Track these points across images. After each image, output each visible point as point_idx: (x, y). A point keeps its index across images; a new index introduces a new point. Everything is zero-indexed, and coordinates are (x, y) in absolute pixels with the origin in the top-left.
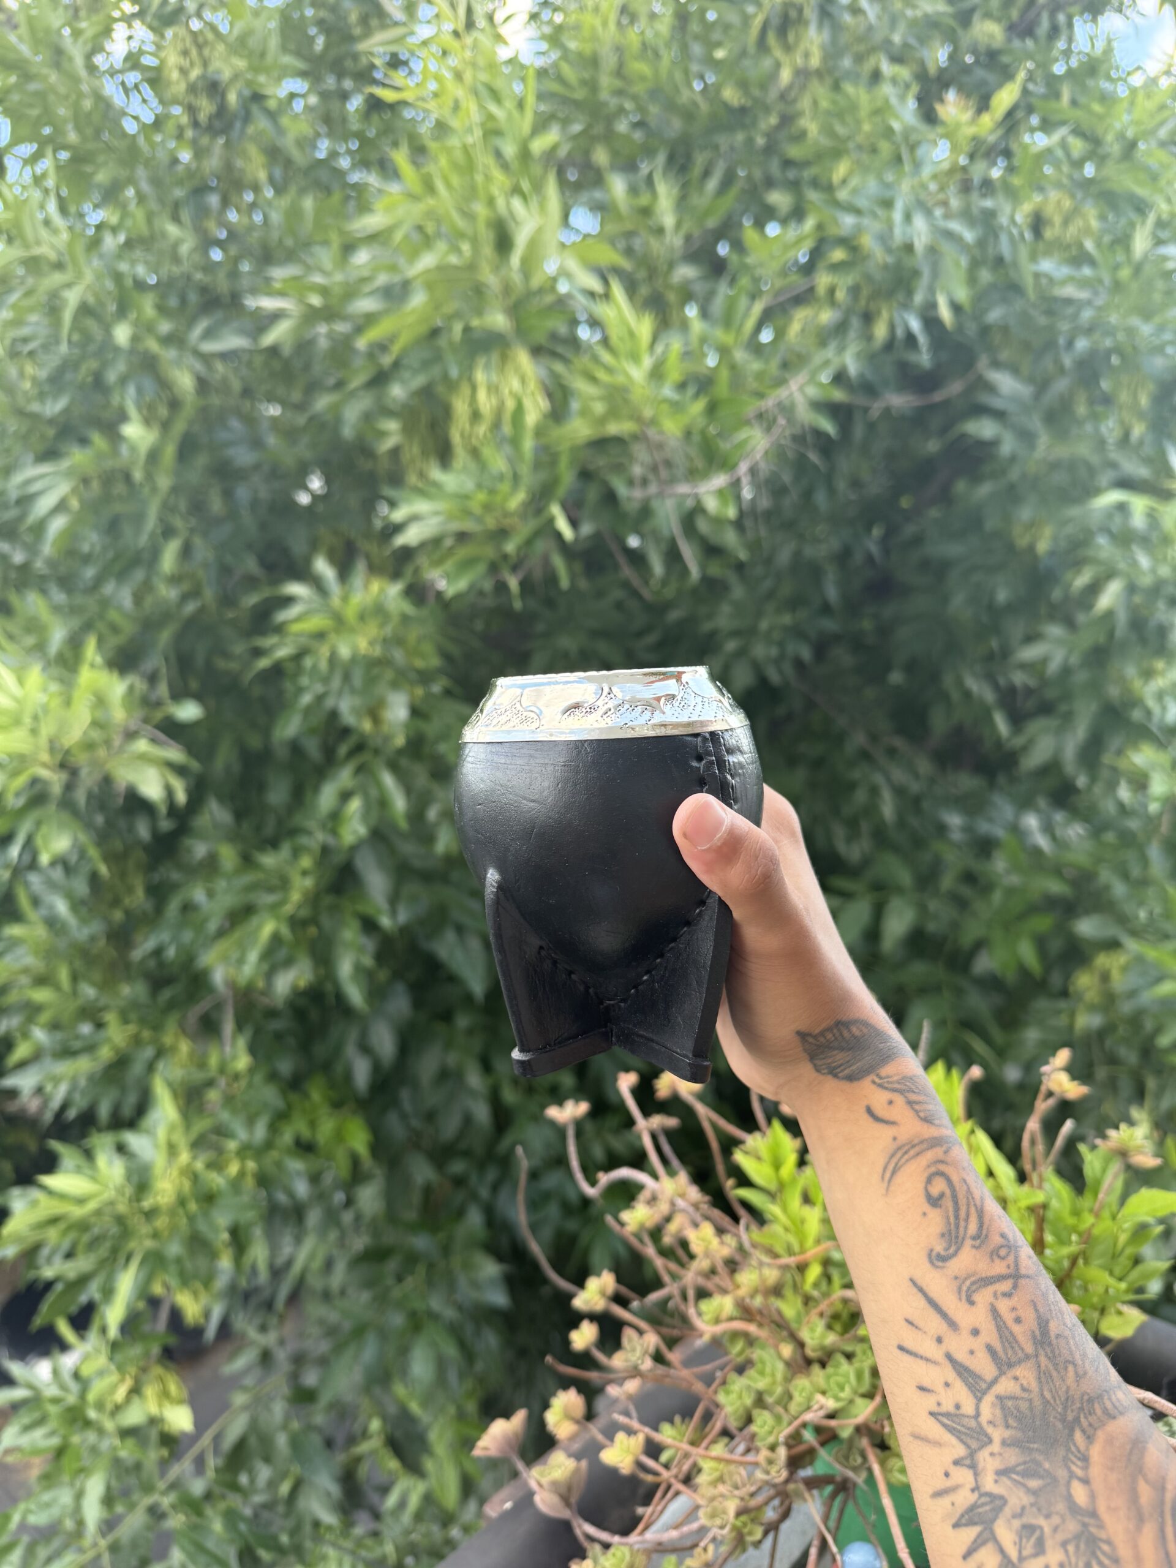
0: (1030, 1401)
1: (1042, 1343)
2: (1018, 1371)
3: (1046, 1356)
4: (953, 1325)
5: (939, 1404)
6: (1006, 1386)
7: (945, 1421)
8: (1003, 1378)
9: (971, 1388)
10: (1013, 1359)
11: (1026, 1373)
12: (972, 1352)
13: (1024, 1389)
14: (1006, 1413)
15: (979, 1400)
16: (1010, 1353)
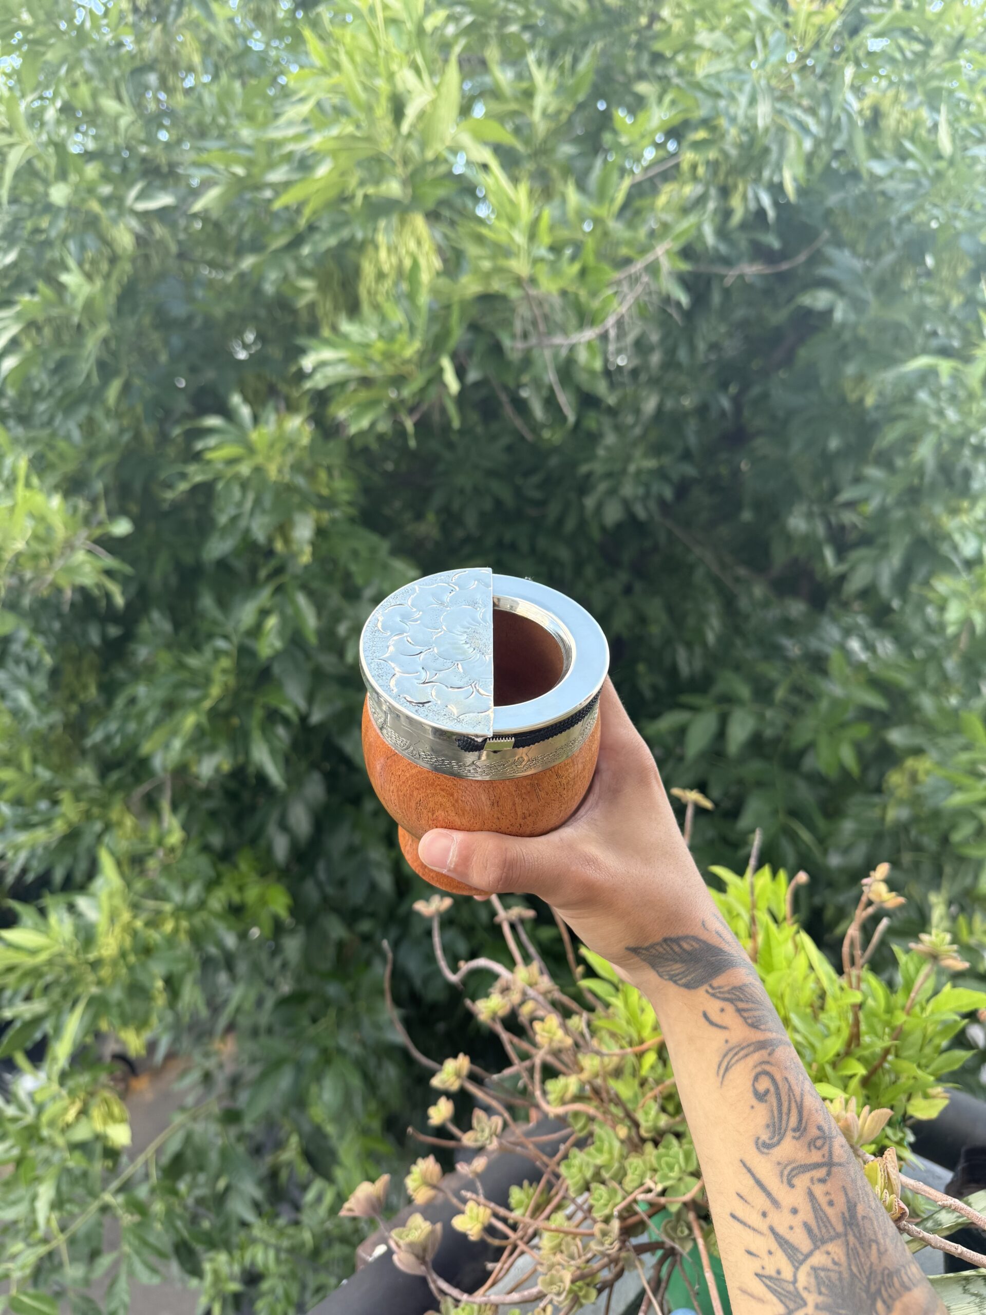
0: (840, 1273)
1: (850, 1224)
2: (830, 1247)
3: (854, 1235)
4: (775, 1203)
5: (763, 1268)
6: (819, 1259)
7: (768, 1283)
8: (817, 1253)
9: (790, 1258)
10: (826, 1237)
11: (836, 1249)
12: (791, 1228)
13: (835, 1263)
14: (819, 1282)
15: (797, 1269)
16: (824, 1230)
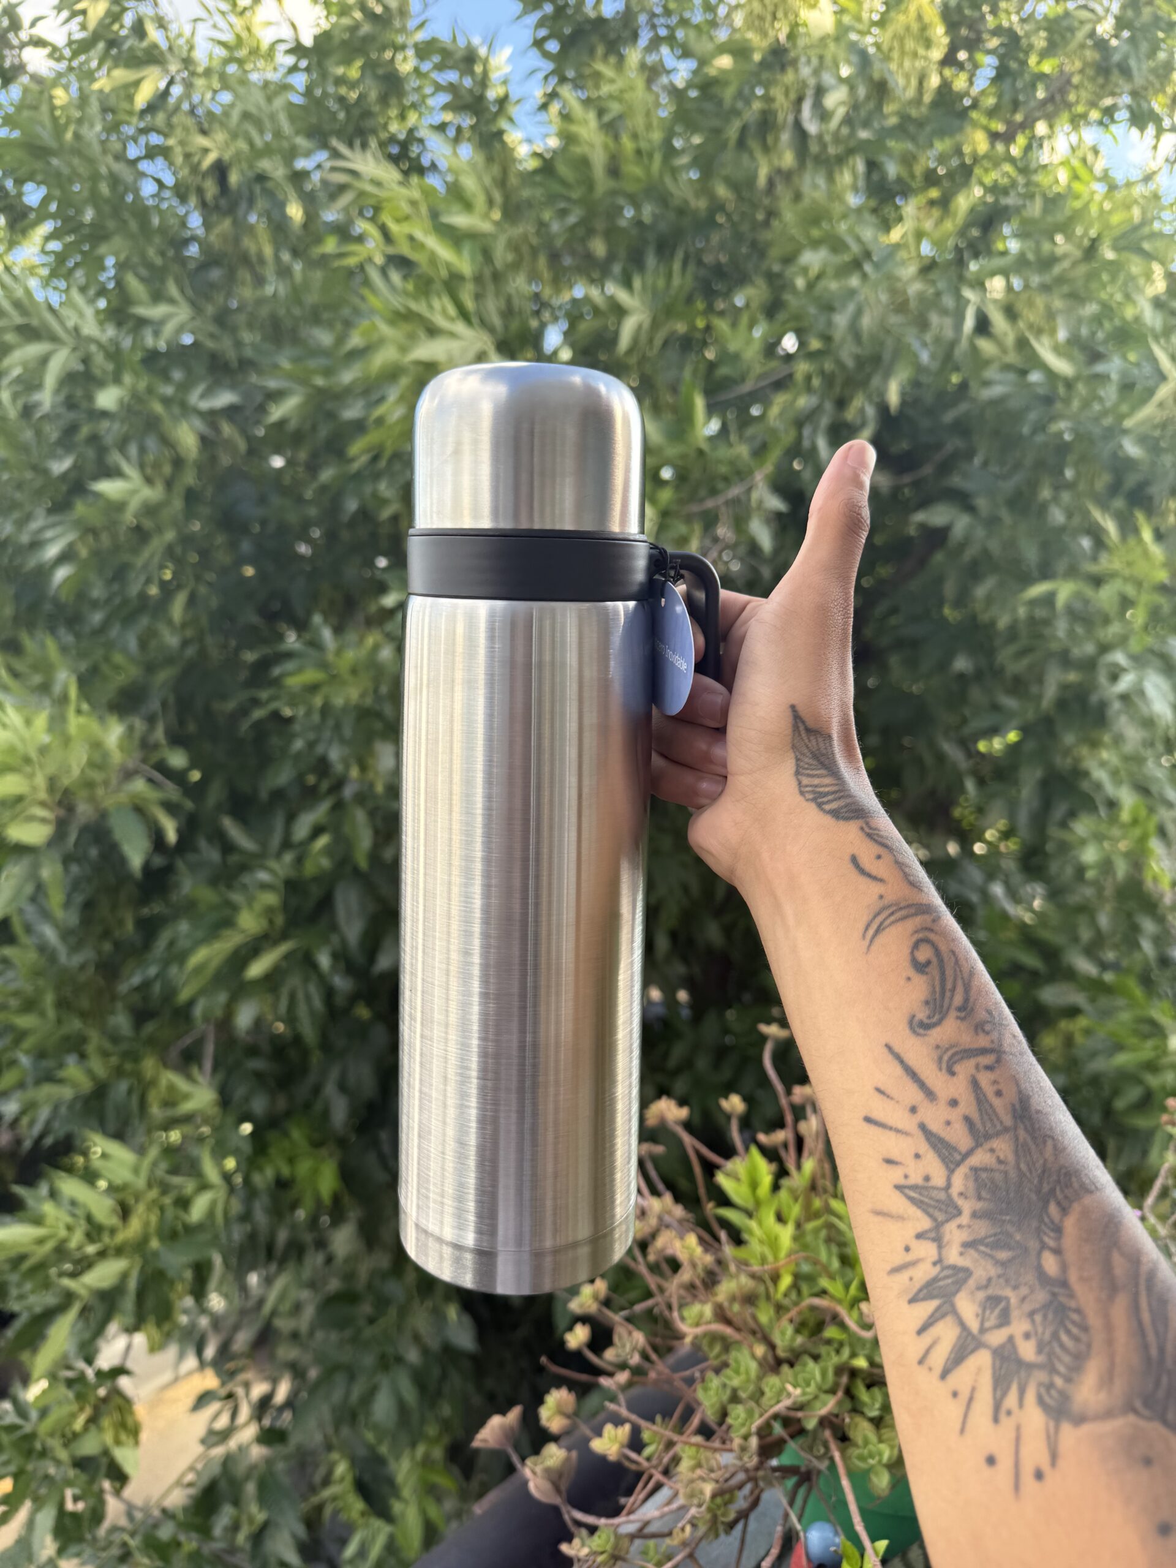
0: (1006, 1173)
1: (1022, 1118)
2: (996, 1143)
3: (1026, 1129)
4: (930, 1094)
5: (906, 1177)
6: (980, 1158)
7: (912, 1194)
8: (980, 1150)
9: (944, 1160)
10: (991, 1132)
11: (1003, 1146)
12: (948, 1123)
13: (1000, 1162)
14: (980, 1185)
15: (951, 1172)
16: (989, 1125)
